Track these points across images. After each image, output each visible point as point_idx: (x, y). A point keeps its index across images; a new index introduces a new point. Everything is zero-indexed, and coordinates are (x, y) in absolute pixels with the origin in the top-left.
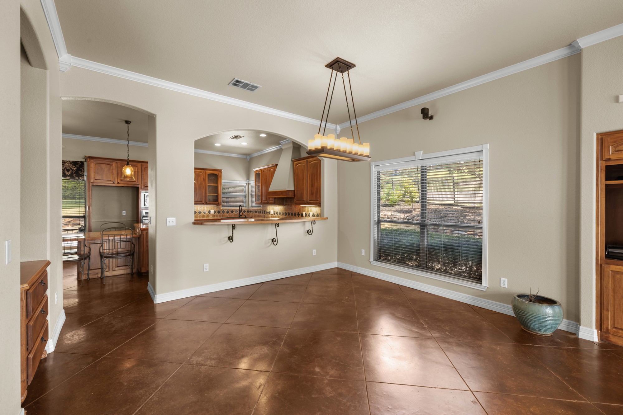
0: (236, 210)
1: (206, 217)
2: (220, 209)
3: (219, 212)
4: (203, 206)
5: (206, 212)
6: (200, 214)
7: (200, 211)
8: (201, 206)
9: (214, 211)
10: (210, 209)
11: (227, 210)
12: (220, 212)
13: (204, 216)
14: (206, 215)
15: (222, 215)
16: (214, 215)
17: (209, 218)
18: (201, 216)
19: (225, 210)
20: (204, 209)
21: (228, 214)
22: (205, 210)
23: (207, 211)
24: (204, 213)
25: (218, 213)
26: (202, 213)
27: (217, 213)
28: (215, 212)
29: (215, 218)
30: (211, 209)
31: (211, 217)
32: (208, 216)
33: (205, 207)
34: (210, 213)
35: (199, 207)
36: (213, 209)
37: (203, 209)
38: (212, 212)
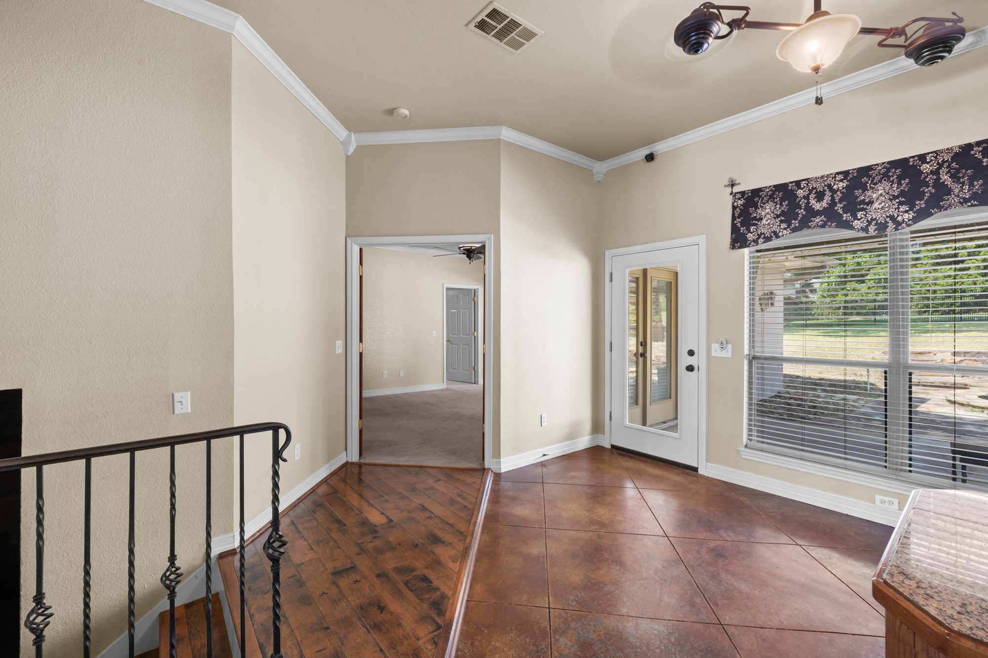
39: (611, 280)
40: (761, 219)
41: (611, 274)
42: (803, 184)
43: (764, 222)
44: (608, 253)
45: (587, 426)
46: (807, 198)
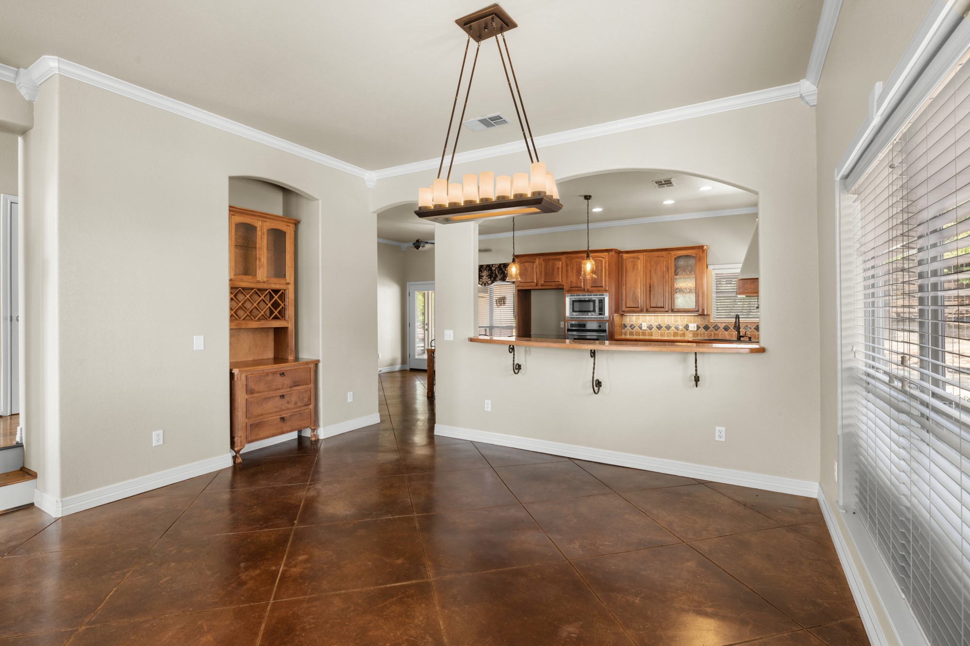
0: (747, 326)
1: (680, 336)
2: (709, 321)
3: (706, 328)
4: (674, 316)
5: (681, 327)
6: (668, 330)
7: (668, 325)
8: (671, 316)
9: (695, 325)
10: (687, 322)
11: (724, 325)
12: (709, 328)
13: (675, 334)
14: (679, 332)
15: (713, 333)
16: (695, 334)
17: (686, 338)
18: (670, 333)
19: (719, 325)
20: (677, 321)
21: (726, 333)
22: (678, 324)
23: (682, 325)
24: (677, 328)
25: (704, 330)
26: (673, 328)
27: (702, 330)
28: (698, 327)
29: (699, 338)
30: (691, 322)
31: (689, 337)
32: (684, 335)
33: (679, 317)
34: (687, 330)
35: (666, 317)
36: (694, 322)
37: (674, 322)
38: (693, 327)
39: (409, 296)
40: (483, 277)
41: (409, 293)
42: (494, 266)
43: (484, 277)
44: (408, 283)
45: (399, 361)
46: (495, 270)
